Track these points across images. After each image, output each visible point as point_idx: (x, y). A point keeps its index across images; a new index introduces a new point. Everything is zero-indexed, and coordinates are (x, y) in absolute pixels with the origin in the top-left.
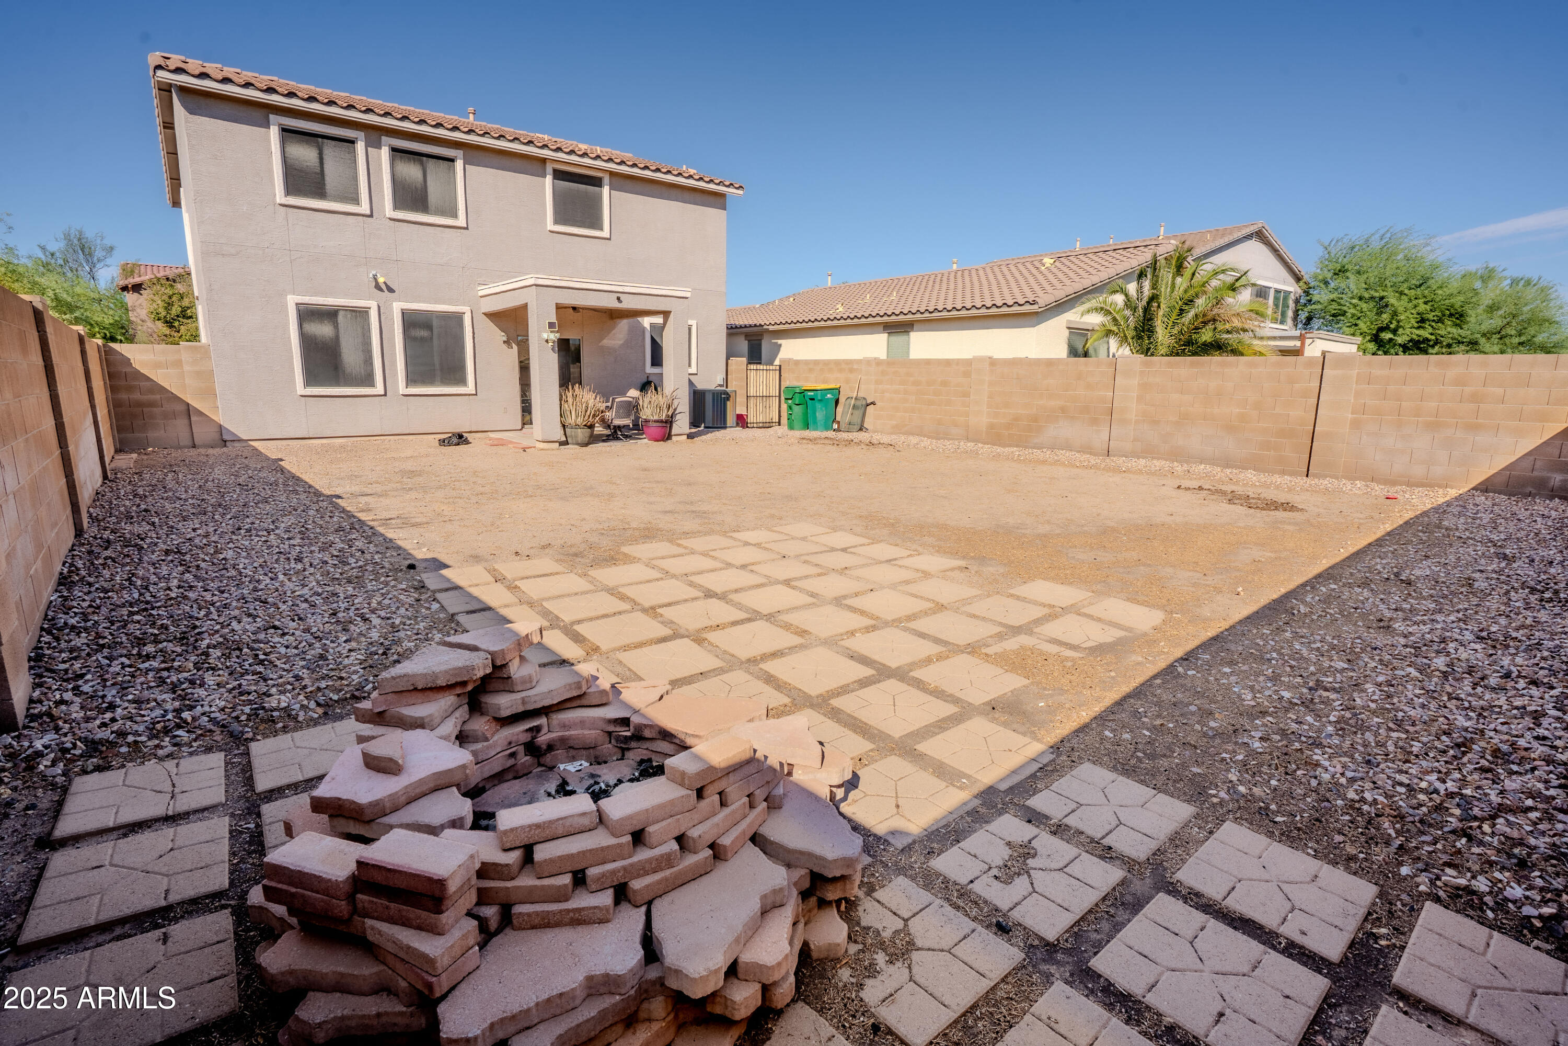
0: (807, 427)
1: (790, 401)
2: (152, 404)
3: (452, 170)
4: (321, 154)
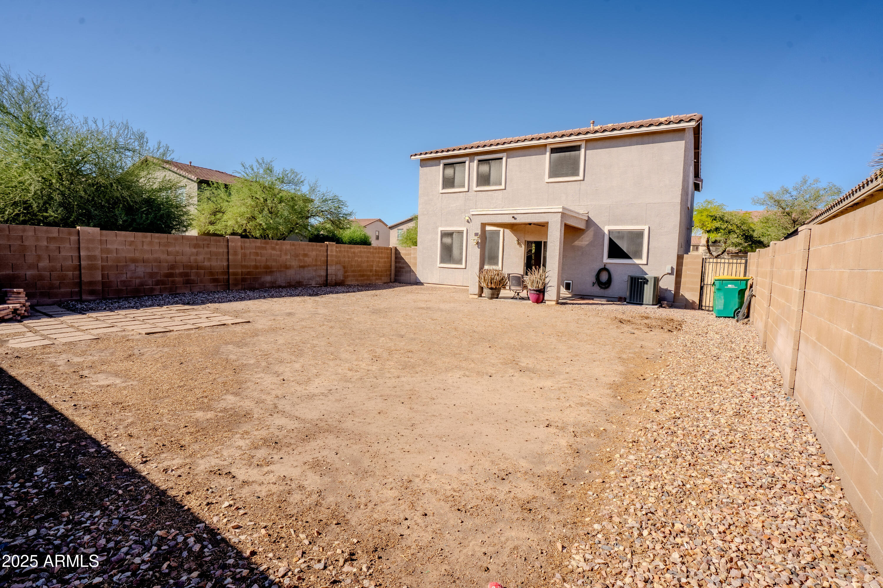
2: (403, 268)
3: (501, 163)
4: (454, 170)
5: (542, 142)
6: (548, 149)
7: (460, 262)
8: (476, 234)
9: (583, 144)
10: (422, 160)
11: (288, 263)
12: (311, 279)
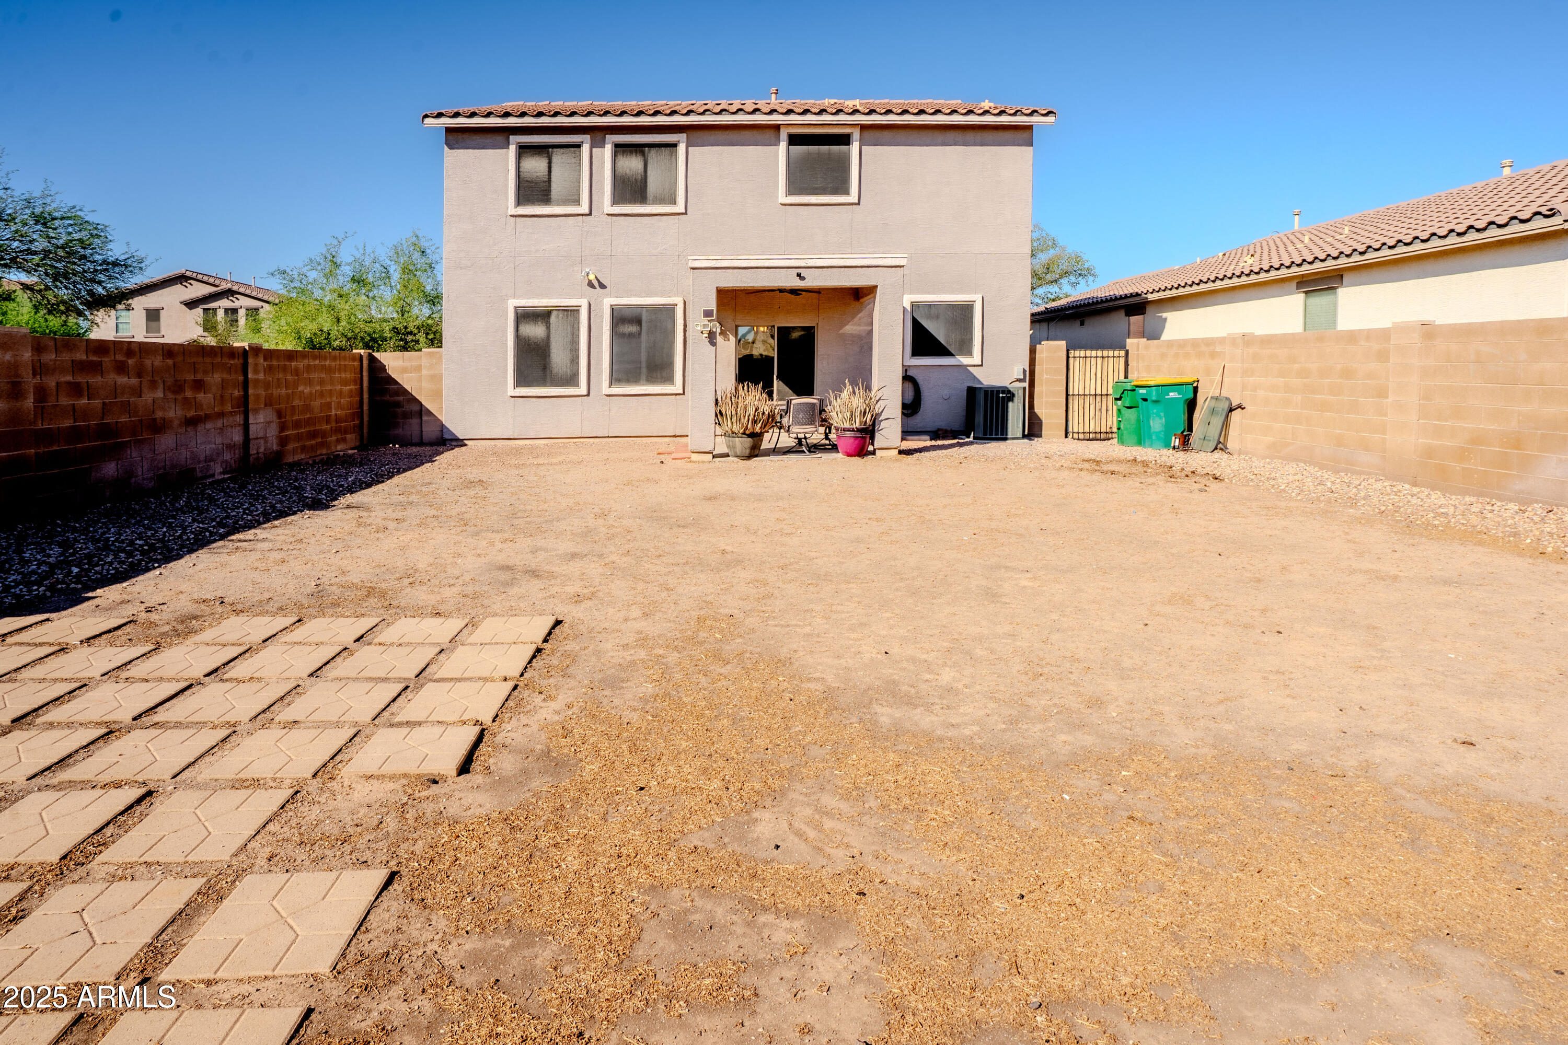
0: (1140, 443)
1: (1119, 403)
2: (398, 405)
3: (674, 155)
4: (550, 163)
5: (776, 119)
6: (784, 134)
7: (572, 380)
8: (708, 314)
9: (856, 134)
10: (449, 130)
11: (159, 414)
12: (212, 460)
